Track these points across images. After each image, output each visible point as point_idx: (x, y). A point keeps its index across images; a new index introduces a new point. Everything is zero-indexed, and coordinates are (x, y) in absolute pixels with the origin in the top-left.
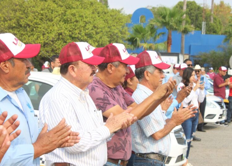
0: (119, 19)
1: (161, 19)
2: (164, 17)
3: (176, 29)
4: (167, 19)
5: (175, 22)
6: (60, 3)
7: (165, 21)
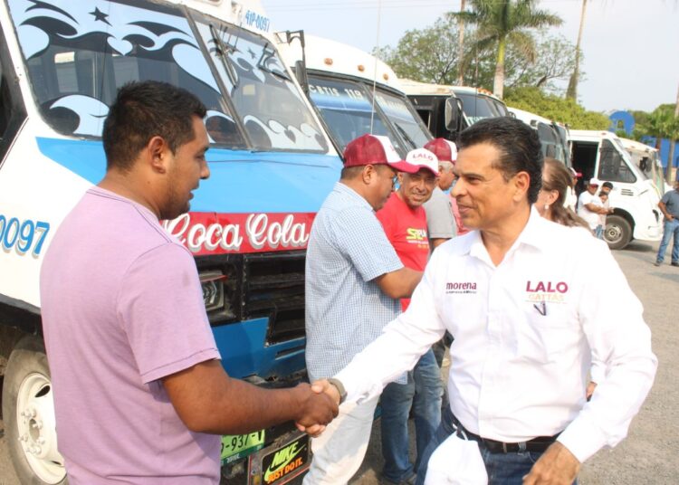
0: (601, 124)
1: (649, 125)
2: (653, 122)
3: (668, 137)
4: (658, 124)
5: (667, 128)
6: (534, 103)
7: (654, 128)
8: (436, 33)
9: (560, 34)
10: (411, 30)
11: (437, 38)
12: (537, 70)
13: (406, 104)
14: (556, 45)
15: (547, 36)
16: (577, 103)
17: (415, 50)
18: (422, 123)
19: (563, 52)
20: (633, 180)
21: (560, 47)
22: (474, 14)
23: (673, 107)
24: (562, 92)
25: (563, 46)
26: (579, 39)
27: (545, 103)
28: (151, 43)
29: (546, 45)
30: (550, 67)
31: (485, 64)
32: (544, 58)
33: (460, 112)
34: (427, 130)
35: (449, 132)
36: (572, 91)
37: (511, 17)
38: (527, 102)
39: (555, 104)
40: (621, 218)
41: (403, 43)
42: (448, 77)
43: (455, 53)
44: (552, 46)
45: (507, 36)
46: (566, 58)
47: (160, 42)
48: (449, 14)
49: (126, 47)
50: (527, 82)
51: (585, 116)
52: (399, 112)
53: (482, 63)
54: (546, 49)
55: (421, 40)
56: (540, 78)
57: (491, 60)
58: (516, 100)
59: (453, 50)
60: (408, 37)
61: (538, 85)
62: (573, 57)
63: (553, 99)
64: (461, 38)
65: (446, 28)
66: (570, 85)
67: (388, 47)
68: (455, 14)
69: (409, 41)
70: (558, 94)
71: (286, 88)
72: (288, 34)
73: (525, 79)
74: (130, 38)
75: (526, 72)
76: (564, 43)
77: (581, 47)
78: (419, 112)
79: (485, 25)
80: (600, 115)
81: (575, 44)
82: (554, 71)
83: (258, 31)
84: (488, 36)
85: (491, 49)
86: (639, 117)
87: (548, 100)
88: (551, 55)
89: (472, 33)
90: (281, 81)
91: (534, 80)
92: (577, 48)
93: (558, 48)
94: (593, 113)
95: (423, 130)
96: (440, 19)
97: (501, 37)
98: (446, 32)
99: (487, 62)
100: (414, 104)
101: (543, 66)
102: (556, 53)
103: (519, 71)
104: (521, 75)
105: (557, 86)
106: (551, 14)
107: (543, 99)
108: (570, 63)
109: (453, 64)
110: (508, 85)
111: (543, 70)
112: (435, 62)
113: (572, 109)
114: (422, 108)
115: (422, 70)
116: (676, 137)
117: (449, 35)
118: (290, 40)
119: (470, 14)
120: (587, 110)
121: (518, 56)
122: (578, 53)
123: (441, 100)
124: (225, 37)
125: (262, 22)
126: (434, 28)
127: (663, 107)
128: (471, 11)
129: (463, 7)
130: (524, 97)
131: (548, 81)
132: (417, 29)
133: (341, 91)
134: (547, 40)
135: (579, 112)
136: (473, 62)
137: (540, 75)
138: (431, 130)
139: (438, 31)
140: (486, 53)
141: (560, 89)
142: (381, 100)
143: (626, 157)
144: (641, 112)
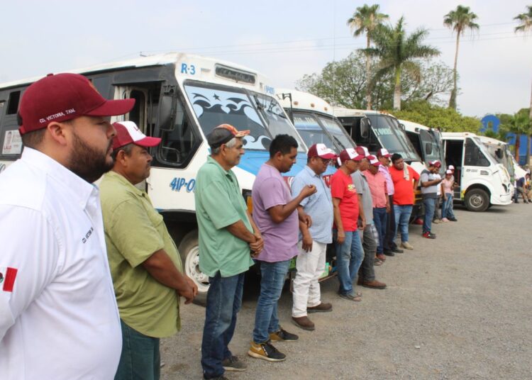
0: (474, 125)
1: (510, 125)
2: (513, 123)
3: (524, 133)
4: (516, 124)
5: (524, 127)
6: (424, 113)
7: (513, 127)
8: (349, 64)
9: (440, 61)
10: (331, 62)
11: (351, 66)
12: (425, 87)
13: (338, 124)
14: (438, 69)
15: (431, 62)
16: (457, 111)
17: (335, 76)
18: (347, 134)
19: (443, 74)
20: (488, 164)
21: (441, 71)
22: (377, 50)
23: (528, 111)
24: (444, 103)
25: (443, 70)
26: (456, 64)
27: (431, 112)
28: (236, 107)
29: (431, 69)
30: (435, 85)
31: (387, 85)
32: (430, 79)
33: (369, 126)
34: (350, 137)
35: (363, 139)
36: (452, 102)
37: (403, 52)
38: (419, 112)
39: (438, 112)
40: (481, 191)
41: (325, 71)
42: (360, 95)
43: (364, 77)
44: (435, 70)
45: (402, 64)
46: (446, 79)
47: (239, 106)
48: (358, 50)
49: (227, 110)
50: (418, 96)
51: (462, 120)
52: (335, 128)
53: (384, 84)
54: (431, 73)
55: (338, 69)
56: (428, 94)
57: (391, 82)
58: (411, 111)
59: (363, 75)
60: (330, 67)
61: (426, 99)
62: (451, 77)
63: (437, 109)
64: (368, 66)
65: (356, 60)
66: (452, 97)
67: (314, 74)
68: (363, 50)
69: (331, 70)
70: (441, 105)
71: (285, 122)
72: (283, 95)
73: (417, 94)
74: (229, 106)
75: (417, 89)
76: (444, 67)
77: (458, 69)
78: (345, 127)
79: (385, 57)
80: (473, 119)
81: (453, 68)
82: (438, 88)
83: (270, 95)
84: (388, 65)
85: (390, 74)
86: (504, 119)
87: (434, 109)
88: (435, 77)
89: (376, 62)
90: (282, 119)
91: (424, 95)
92: (455, 70)
93: (440, 71)
94: (467, 118)
95: (348, 138)
96: (352, 53)
97: (398, 65)
98: (357, 62)
99: (388, 83)
100: (342, 122)
101: (429, 85)
102: (439, 75)
103: (412, 89)
104: (414, 92)
105: (441, 100)
106: (432, 48)
107: (430, 109)
108: (449, 82)
109: (363, 86)
110: (405, 99)
111: (430, 87)
112: (350, 84)
113: (451, 116)
114: (346, 124)
115: (340, 91)
116: (530, 133)
117: (359, 64)
118: (284, 98)
119: (374, 50)
120: (463, 116)
121: (411, 78)
122: (455, 74)
123: (358, 120)
124: (261, 101)
125: (271, 90)
126: (348, 59)
127: (522, 111)
128: (375, 48)
129: (368, 45)
130: (416, 108)
131: (434, 95)
132: (336, 61)
133: (303, 119)
134: (432, 66)
135: (457, 118)
136: (378, 83)
137: (428, 91)
138: (353, 137)
139: (351, 62)
140: (387, 76)
141: (443, 101)
142: (324, 122)
143: (483, 149)
144: (506, 115)
